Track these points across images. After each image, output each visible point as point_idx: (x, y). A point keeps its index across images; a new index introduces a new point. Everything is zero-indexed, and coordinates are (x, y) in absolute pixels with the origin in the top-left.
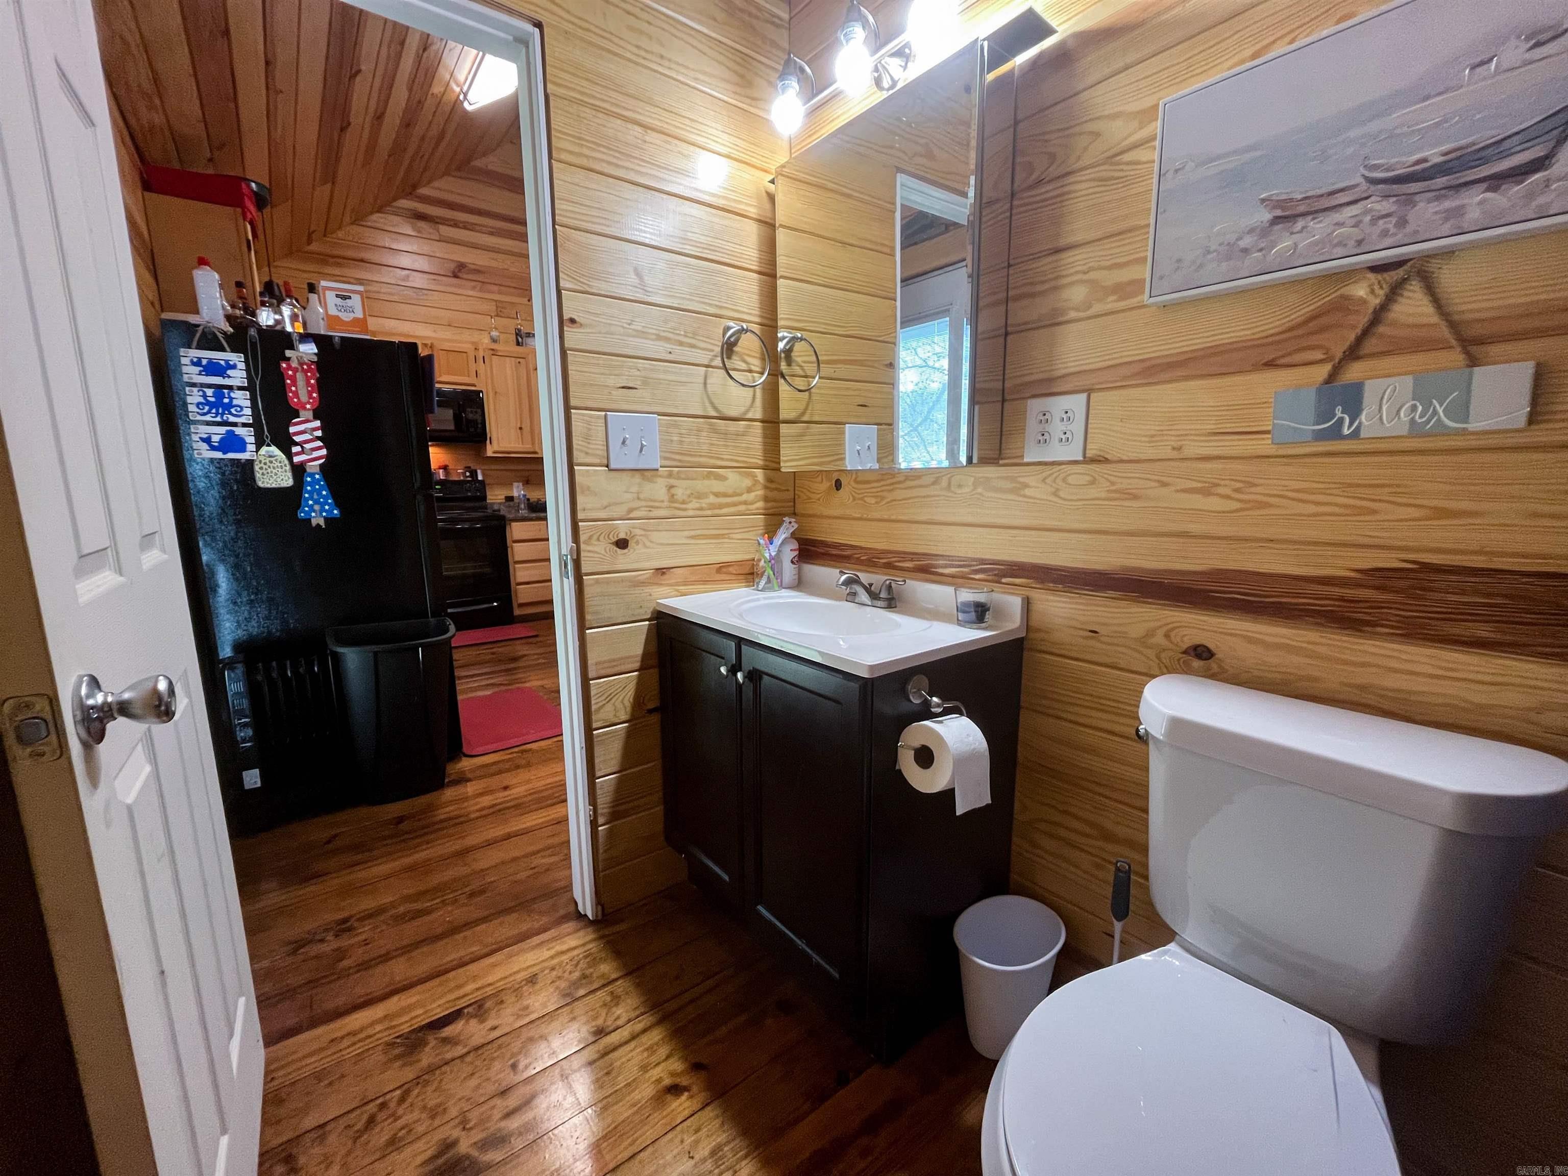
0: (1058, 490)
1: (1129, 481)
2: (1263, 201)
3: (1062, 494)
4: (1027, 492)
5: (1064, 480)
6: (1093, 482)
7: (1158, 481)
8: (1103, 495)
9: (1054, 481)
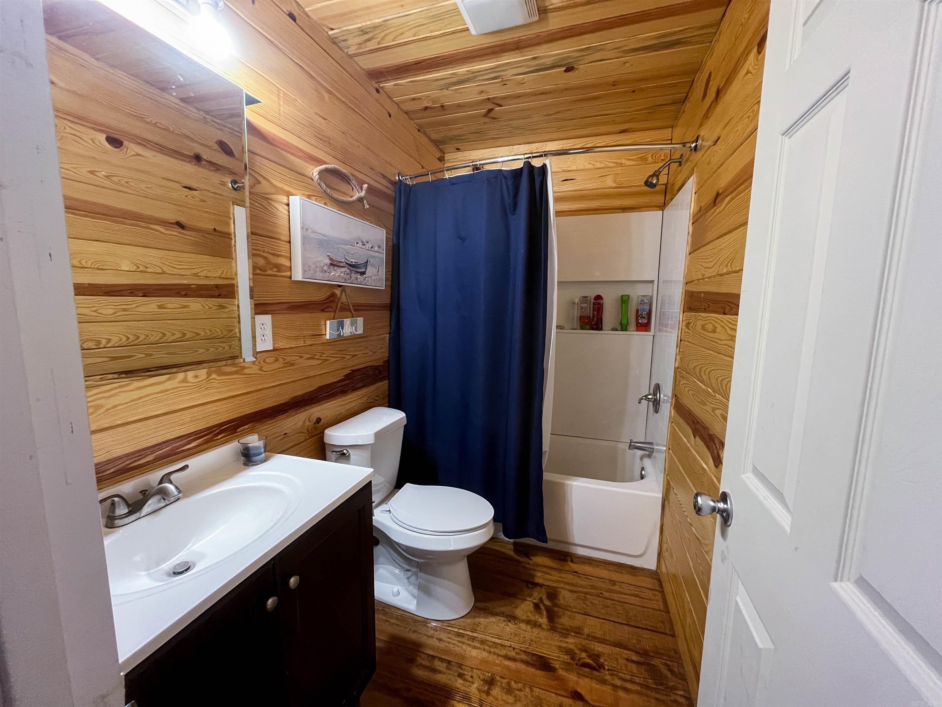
0: (262, 367)
1: (290, 357)
2: (328, 256)
3: (264, 369)
4: (246, 371)
5: (264, 361)
6: (277, 360)
7: (300, 356)
8: (282, 366)
9: (259, 363)
